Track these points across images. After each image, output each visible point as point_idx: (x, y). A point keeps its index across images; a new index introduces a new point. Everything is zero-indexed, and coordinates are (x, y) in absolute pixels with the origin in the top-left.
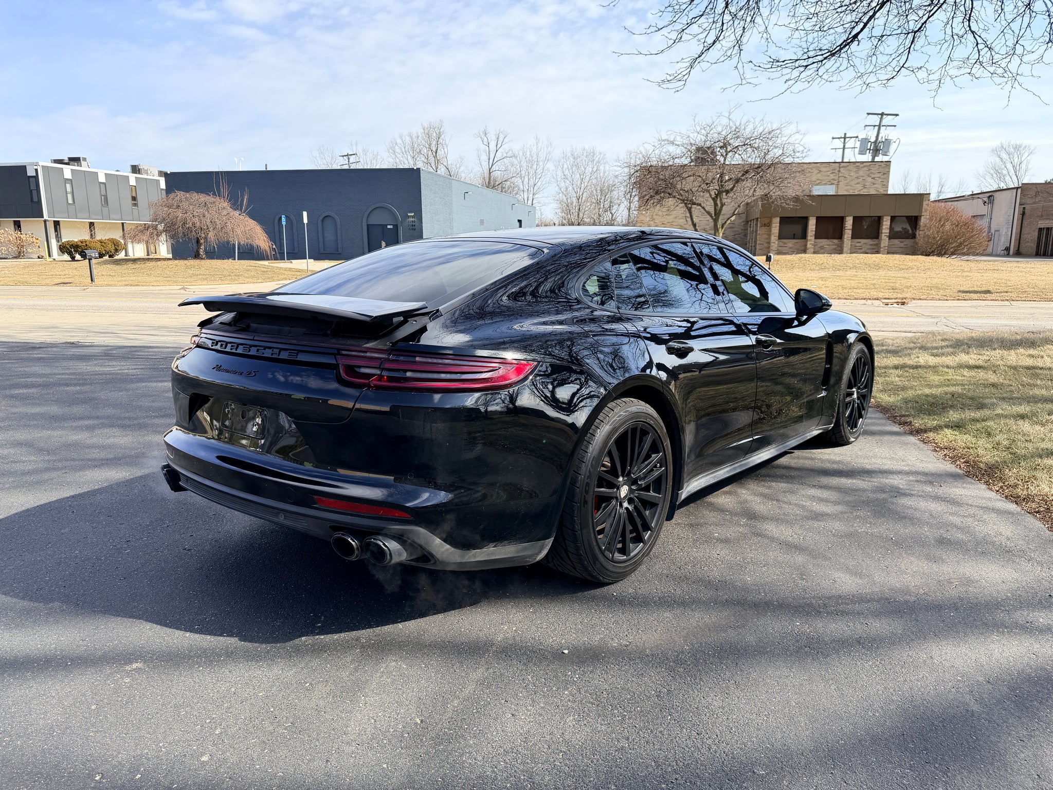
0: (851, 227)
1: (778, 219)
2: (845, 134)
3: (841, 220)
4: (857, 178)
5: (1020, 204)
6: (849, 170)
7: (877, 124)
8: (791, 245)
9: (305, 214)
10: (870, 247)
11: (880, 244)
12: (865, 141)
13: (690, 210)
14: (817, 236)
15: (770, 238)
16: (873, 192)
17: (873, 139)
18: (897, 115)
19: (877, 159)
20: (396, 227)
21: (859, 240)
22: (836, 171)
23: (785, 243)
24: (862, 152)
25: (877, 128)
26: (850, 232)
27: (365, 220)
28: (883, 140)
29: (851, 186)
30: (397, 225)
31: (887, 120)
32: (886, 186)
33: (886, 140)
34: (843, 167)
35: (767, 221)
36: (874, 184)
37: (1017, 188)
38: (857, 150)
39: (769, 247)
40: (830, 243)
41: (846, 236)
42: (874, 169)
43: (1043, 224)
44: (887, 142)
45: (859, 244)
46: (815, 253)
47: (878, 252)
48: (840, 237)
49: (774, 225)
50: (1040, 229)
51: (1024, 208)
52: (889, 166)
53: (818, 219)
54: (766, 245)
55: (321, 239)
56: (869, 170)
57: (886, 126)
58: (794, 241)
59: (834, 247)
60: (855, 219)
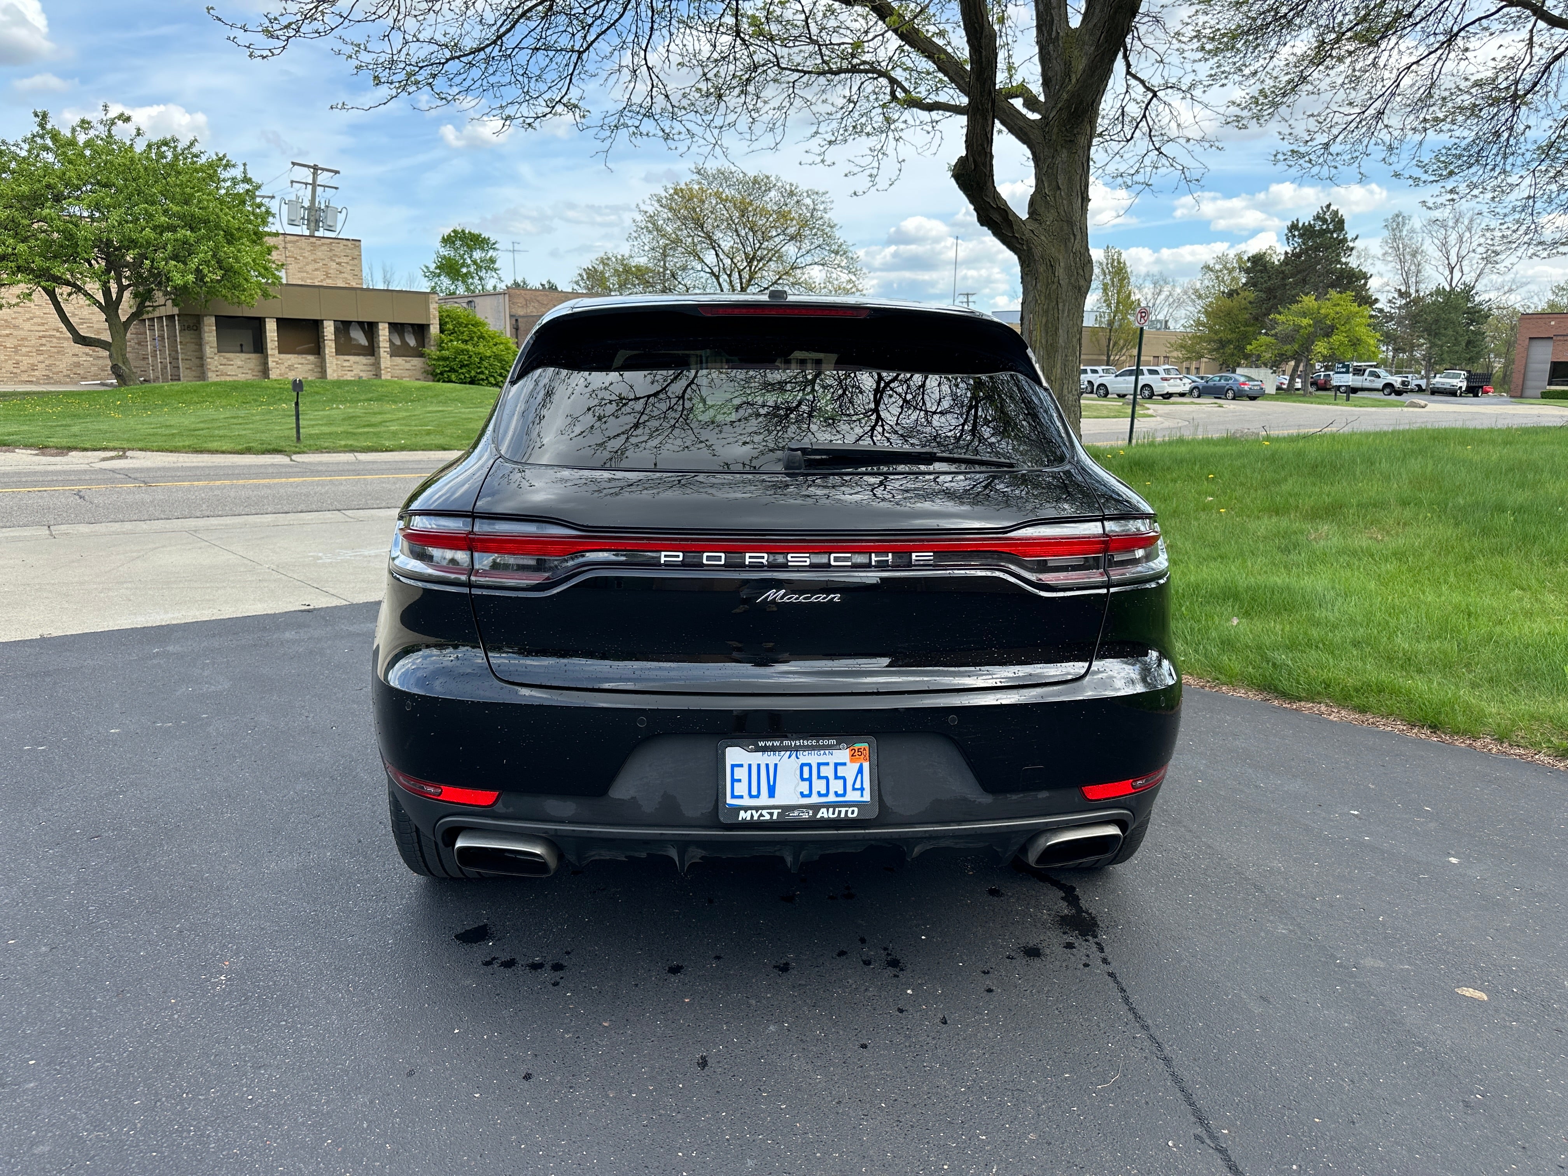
0: (333, 337)
1: (213, 320)
3: (316, 326)
4: (315, 261)
5: (510, 315)
6: (301, 248)
7: (310, 181)
8: (240, 363)
10: (364, 368)
11: (379, 363)
12: (294, 205)
13: (52, 294)
14: (282, 349)
15: (201, 350)
16: (340, 284)
17: (307, 204)
18: (337, 172)
19: (317, 234)
21: (347, 357)
22: (281, 248)
23: (228, 359)
24: (292, 223)
25: (310, 187)
26: (332, 344)
29: (307, 272)
31: (323, 178)
32: (359, 277)
33: (327, 207)
34: (290, 242)
35: (192, 321)
36: (341, 272)
37: (503, 294)
38: (285, 220)
39: (202, 365)
40: (303, 361)
41: (327, 351)
42: (339, 249)
44: (332, 211)
45: (347, 364)
47: (377, 376)
48: (318, 351)
49: (206, 329)
51: (516, 321)
52: (359, 247)
53: (280, 322)
54: (197, 362)
56: (331, 250)
57: (324, 186)
58: (244, 356)
59: (311, 366)
60: (336, 323)
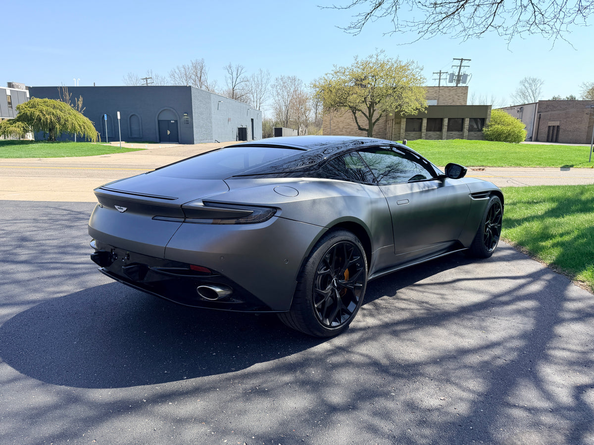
0: (447, 125)
1: (405, 120)
2: (440, 71)
3: (442, 120)
4: (449, 96)
5: (538, 112)
6: (444, 91)
7: (459, 65)
8: (413, 135)
9: (118, 113)
10: (458, 136)
11: (463, 134)
12: (452, 75)
13: (354, 113)
14: (428, 130)
15: (400, 131)
16: (458, 104)
17: (457, 74)
18: (470, 60)
19: (459, 85)
20: (176, 121)
21: (452, 132)
22: (437, 92)
23: (409, 134)
24: (451, 81)
25: (459, 67)
26: (446, 127)
27: (157, 117)
28: (463, 74)
29: (446, 100)
30: (177, 121)
31: (464, 63)
32: (466, 101)
33: (464, 74)
34: (440, 89)
35: (399, 121)
36: (459, 100)
37: (536, 103)
38: (448, 80)
39: (400, 136)
40: (435, 134)
41: (444, 130)
42: (459, 91)
43: (551, 124)
44: (466, 76)
45: (451, 135)
46: (426, 139)
47: (462, 138)
48: (440, 130)
49: (402, 123)
50: (549, 127)
51: (540, 115)
52: (467, 89)
53: (428, 120)
54: (398, 135)
55: (129, 129)
56: (456, 91)
57: (464, 66)
58: (414, 133)
59: (437, 136)
60: (449, 119)
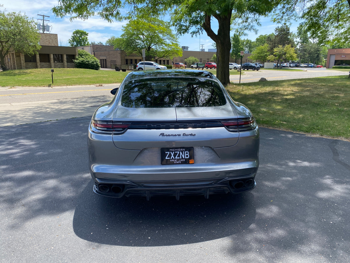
0: (53, 58)
1: (24, 54)
3: (48, 55)
4: (46, 39)
5: (93, 51)
6: (43, 36)
7: (42, 19)
8: (30, 65)
10: (61, 65)
11: (64, 64)
12: (39, 25)
14: (41, 61)
15: (21, 62)
16: (53, 45)
17: (42, 25)
18: (49, 17)
21: (56, 63)
23: (28, 64)
24: (39, 29)
25: (42, 21)
32: (57, 43)
33: (47, 25)
35: (18, 55)
36: (53, 42)
37: (91, 46)
40: (46, 64)
41: (52, 61)
42: (52, 37)
43: (102, 58)
44: (48, 27)
45: (57, 65)
46: (41, 68)
47: (64, 67)
48: (49, 61)
49: (21, 57)
50: (101, 60)
51: (94, 53)
52: (57, 36)
53: (40, 54)
54: (20, 64)
56: (50, 37)
57: (46, 20)
58: (31, 63)
59: (48, 65)
60: (53, 55)
